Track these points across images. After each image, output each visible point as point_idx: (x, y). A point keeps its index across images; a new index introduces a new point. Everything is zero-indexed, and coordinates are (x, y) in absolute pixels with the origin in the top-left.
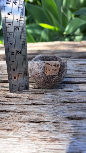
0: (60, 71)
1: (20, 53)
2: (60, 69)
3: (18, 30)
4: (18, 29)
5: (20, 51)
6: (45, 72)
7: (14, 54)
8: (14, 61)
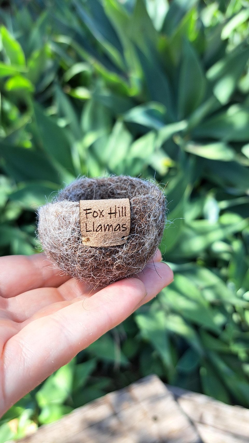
0: (132, 230)
2: (132, 224)
6: (83, 239)
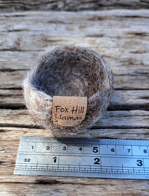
1: (95, 163)
3: (138, 165)
4: (140, 164)
5: (99, 164)
6: (53, 120)
7: (94, 151)
8: (81, 150)
